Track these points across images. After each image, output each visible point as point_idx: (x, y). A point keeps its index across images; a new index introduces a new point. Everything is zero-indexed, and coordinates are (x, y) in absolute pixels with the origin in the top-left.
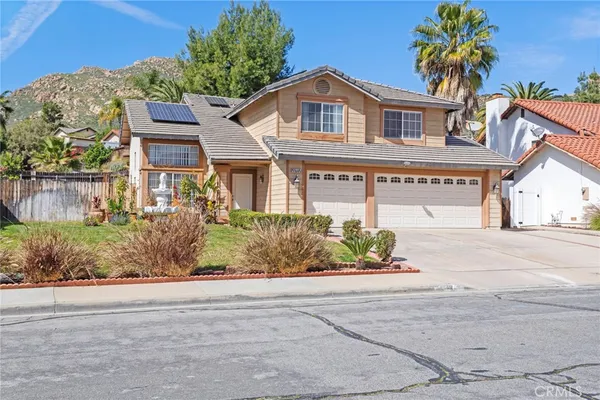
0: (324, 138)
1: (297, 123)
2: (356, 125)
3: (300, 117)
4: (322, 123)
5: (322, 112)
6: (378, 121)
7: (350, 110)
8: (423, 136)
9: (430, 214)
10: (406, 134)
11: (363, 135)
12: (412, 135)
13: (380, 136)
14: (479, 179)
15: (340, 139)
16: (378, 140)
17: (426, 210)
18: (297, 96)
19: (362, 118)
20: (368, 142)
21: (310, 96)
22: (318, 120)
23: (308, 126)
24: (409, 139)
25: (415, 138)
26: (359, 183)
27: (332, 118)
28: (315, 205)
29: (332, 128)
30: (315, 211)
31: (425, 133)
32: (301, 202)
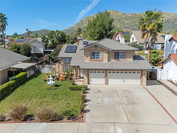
0: (96, 61)
1: (89, 58)
2: (105, 57)
3: (90, 56)
4: (96, 57)
5: (96, 54)
6: (113, 55)
7: (104, 53)
8: (126, 59)
9: (124, 81)
11: (107, 59)
13: (113, 59)
14: (140, 72)
15: (101, 61)
16: (112, 60)
17: (123, 80)
18: (89, 51)
19: (107, 55)
20: (109, 61)
21: (93, 50)
22: (95, 56)
23: (92, 58)
24: (122, 59)
25: (124, 59)
26: (103, 73)
27: (99, 55)
28: (91, 79)
29: (99, 58)
30: (91, 80)
31: (127, 57)
32: (87, 79)
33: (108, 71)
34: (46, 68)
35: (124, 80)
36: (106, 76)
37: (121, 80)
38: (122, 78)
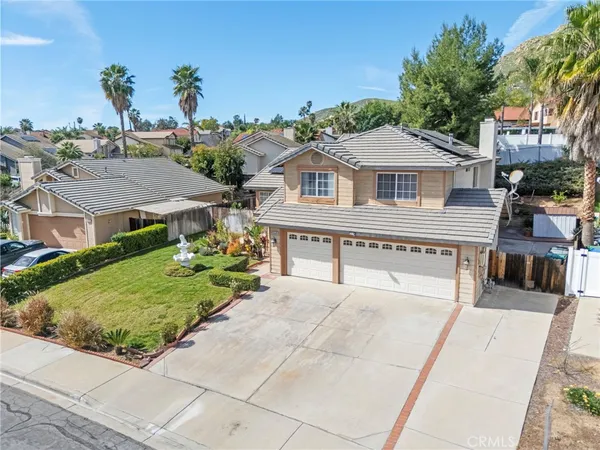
0: (318, 202)
1: (298, 190)
2: (345, 190)
3: (299, 186)
4: (317, 189)
5: (317, 181)
6: (371, 184)
7: (340, 177)
8: (418, 198)
10: (399, 196)
11: (351, 199)
12: (406, 196)
13: (373, 198)
14: (455, 251)
15: (330, 202)
16: (371, 203)
17: (391, 276)
18: (299, 167)
19: (351, 183)
20: (356, 203)
21: (309, 167)
22: (314, 186)
23: (307, 192)
24: (403, 200)
25: (409, 200)
26: (328, 244)
27: (326, 185)
28: (294, 259)
29: (326, 193)
30: (293, 264)
31: (420, 195)
32: (279, 256)
33: (342, 239)
34: (232, 217)
35: (396, 274)
36: (337, 254)
37: (383, 275)
38: (388, 267)
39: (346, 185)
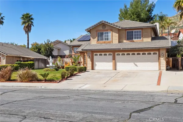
0: (104, 43)
1: (96, 39)
3: (97, 37)
5: (104, 35)
6: (124, 34)
7: (113, 33)
8: (142, 38)
9: (136, 65)
10: (135, 38)
11: (118, 40)
12: (138, 38)
13: (125, 40)
14: (157, 52)
15: (110, 42)
18: (97, 31)
19: (117, 35)
20: (119, 42)
21: (101, 30)
22: (103, 37)
23: (100, 39)
24: (136, 40)
25: (139, 39)
26: (111, 56)
27: (108, 36)
28: (96, 63)
29: (108, 39)
30: (96, 65)
32: (91, 62)
33: (116, 53)
35: (136, 63)
36: (114, 59)
37: (132, 64)
38: (133, 61)
39: (116, 36)
